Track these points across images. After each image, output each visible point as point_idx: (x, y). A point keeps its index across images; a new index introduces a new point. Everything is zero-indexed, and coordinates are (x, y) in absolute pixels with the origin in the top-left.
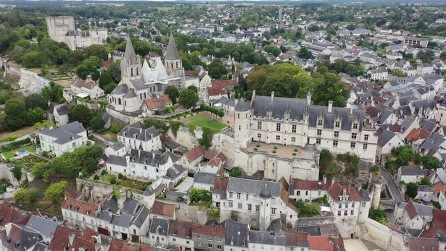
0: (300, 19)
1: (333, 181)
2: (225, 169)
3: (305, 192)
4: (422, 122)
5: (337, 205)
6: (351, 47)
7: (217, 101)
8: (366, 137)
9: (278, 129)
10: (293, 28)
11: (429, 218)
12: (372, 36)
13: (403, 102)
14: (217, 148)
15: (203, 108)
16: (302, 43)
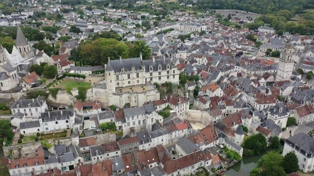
0: (47, 4)
1: (171, 97)
3: (159, 106)
5: (178, 107)
6: (101, 23)
7: (70, 70)
8: (174, 72)
9: (129, 78)
10: (47, 11)
12: (107, 14)
14: (91, 98)
16: (66, 22)
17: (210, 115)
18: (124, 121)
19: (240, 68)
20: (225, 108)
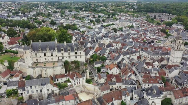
0: (49, 8)
1: (71, 72)
2: (22, 77)
3: (60, 79)
4: (99, 44)
5: (74, 81)
6: (71, 19)
7: (14, 47)
8: (81, 53)
10: (46, 12)
11: (105, 78)
12: (79, 14)
13: (92, 38)
15: (7, 52)
16: (51, 18)
17: (100, 89)
18: (24, 90)
19: (144, 52)
20: (116, 84)
